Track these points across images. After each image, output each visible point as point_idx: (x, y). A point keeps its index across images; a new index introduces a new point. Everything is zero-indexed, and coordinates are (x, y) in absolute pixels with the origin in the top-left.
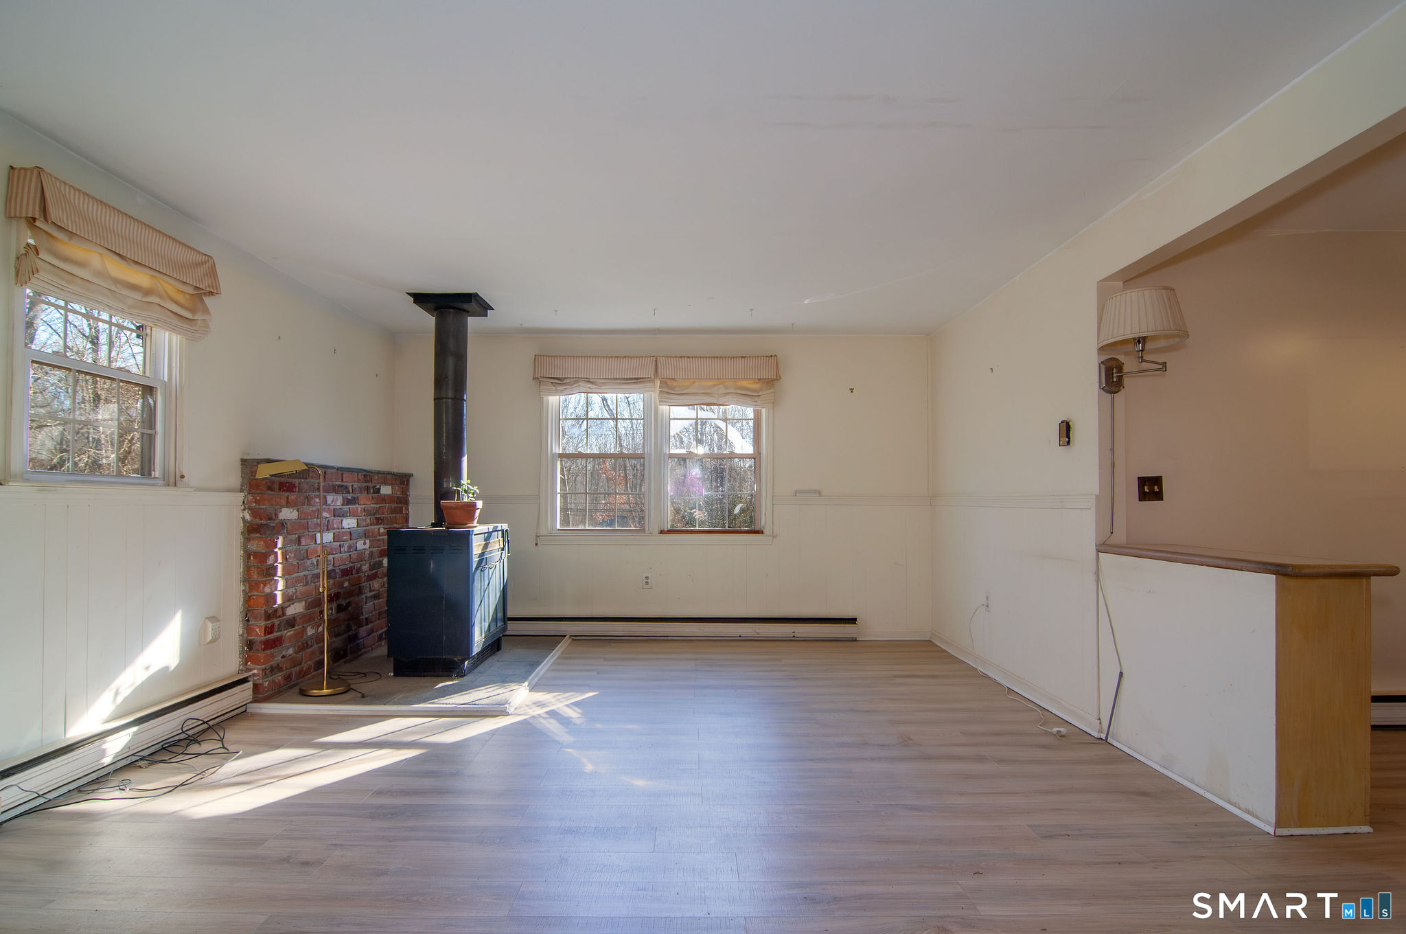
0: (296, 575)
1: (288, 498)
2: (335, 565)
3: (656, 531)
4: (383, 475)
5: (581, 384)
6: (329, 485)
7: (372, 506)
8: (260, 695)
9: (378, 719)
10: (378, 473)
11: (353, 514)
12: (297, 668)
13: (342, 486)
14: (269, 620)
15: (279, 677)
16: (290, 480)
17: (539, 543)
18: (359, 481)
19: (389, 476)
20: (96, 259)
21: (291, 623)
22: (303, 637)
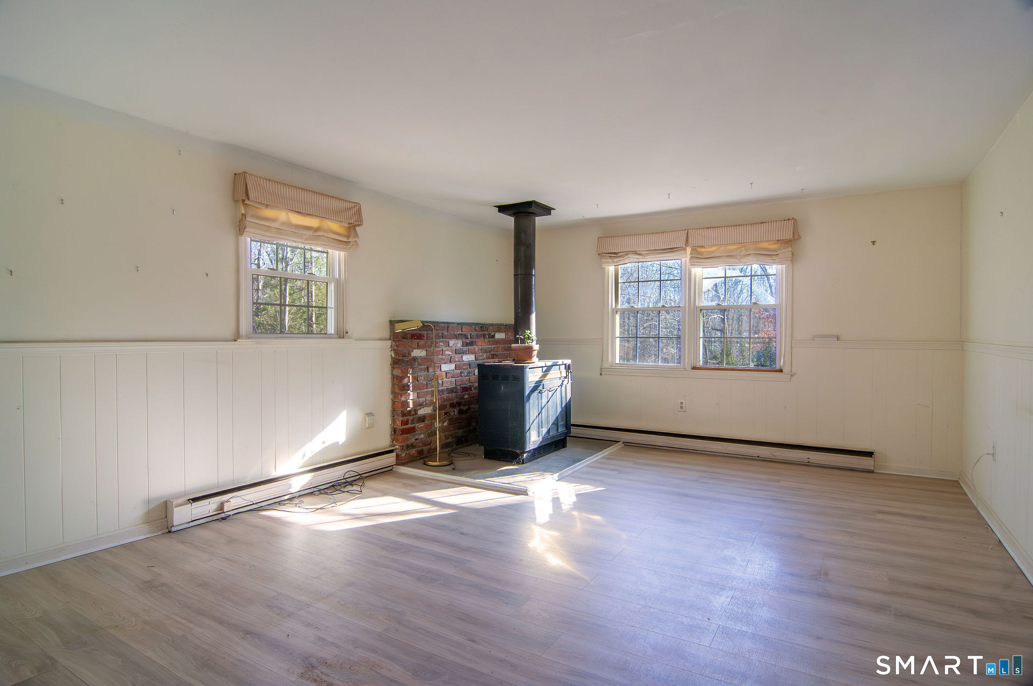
0: (425, 390)
1: (418, 344)
2: (457, 384)
3: (689, 367)
4: (496, 326)
5: (630, 256)
6: (451, 334)
7: (487, 346)
8: (401, 462)
9: (456, 486)
10: (492, 325)
11: (470, 352)
12: (428, 447)
13: (462, 334)
14: (405, 417)
15: (413, 451)
16: (420, 332)
17: (603, 373)
18: (476, 330)
19: (502, 327)
20: (283, 216)
21: (422, 419)
22: (431, 428)
